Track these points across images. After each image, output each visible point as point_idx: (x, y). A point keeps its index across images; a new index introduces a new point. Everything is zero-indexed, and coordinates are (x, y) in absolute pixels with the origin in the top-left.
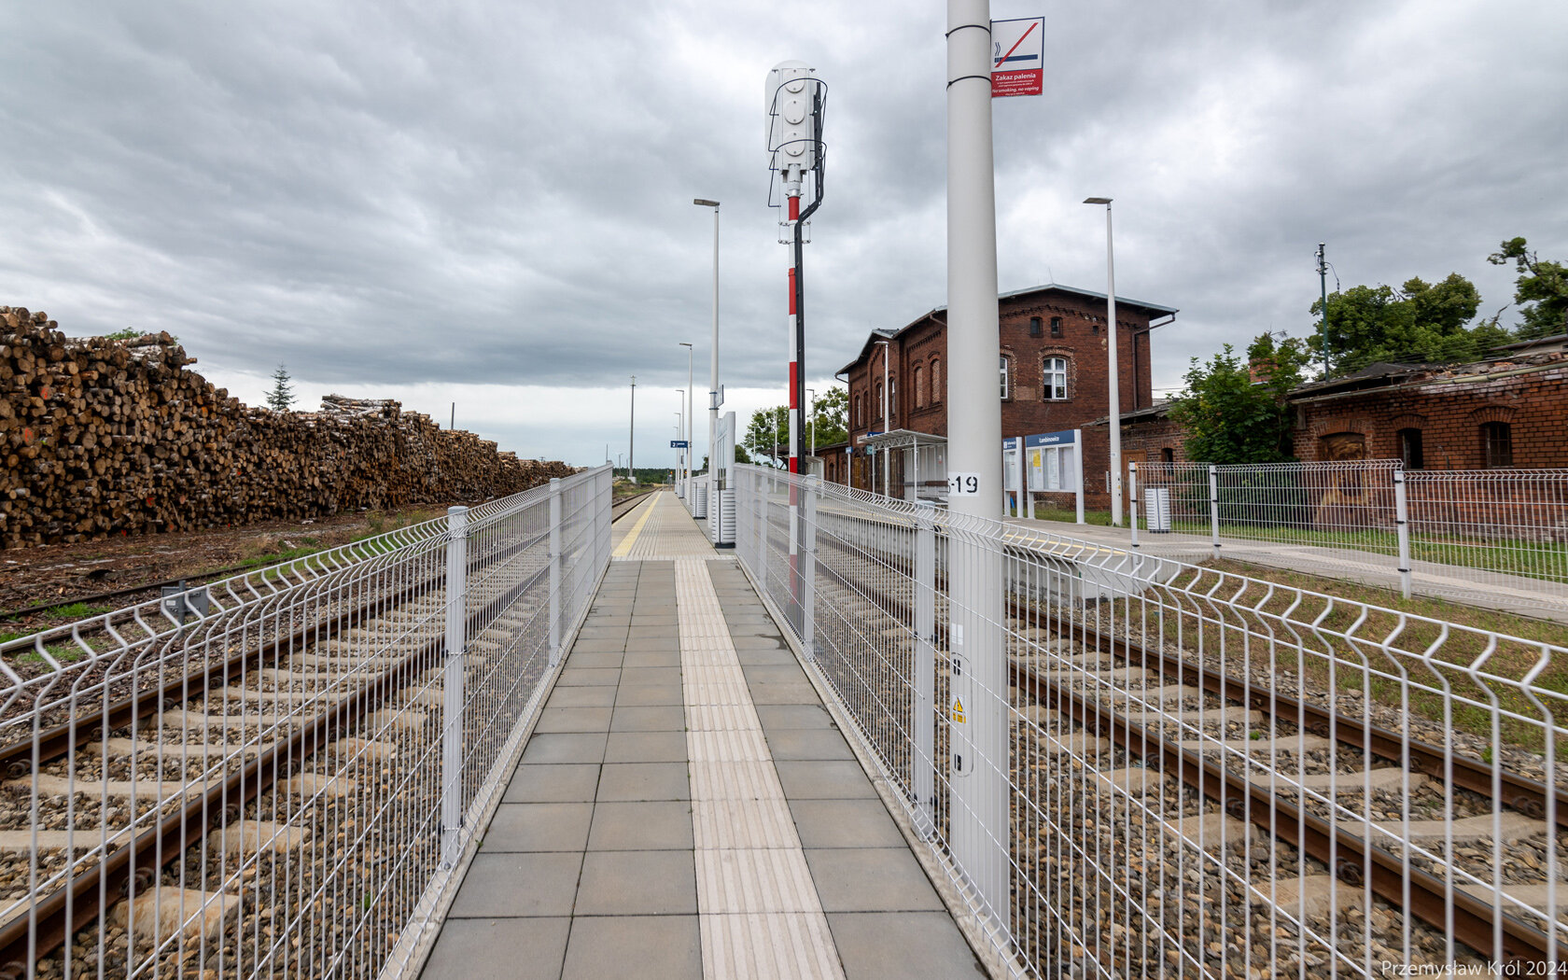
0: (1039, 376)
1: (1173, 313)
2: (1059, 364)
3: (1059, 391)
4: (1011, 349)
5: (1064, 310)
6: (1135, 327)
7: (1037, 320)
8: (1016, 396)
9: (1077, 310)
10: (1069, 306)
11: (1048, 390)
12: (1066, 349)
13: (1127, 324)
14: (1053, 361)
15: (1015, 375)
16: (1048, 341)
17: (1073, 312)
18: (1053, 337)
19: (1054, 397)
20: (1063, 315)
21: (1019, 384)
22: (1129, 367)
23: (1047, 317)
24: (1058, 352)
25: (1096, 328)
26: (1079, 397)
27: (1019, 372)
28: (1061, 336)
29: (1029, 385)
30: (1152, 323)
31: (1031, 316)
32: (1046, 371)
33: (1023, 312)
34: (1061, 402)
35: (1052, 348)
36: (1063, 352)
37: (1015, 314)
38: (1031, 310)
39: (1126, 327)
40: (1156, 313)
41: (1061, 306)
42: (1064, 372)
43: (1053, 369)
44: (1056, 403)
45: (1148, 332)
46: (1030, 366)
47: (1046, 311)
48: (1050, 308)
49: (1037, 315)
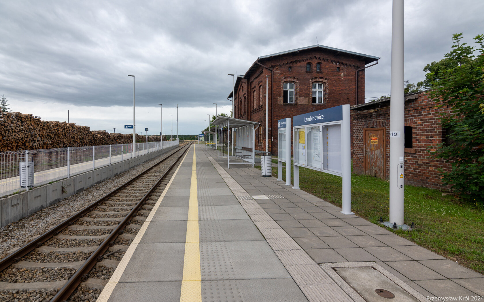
0: (310, 92)
1: (377, 60)
2: (320, 86)
3: (320, 99)
4: (297, 79)
6: (358, 67)
7: (310, 64)
8: (298, 102)
9: (329, 59)
10: (326, 57)
11: (314, 99)
12: (324, 79)
13: (354, 66)
14: (317, 85)
15: (298, 92)
16: (315, 74)
18: (317, 72)
19: (317, 102)
20: (323, 62)
21: (300, 96)
22: (354, 87)
23: (314, 62)
24: (319, 80)
25: (338, 68)
26: (329, 103)
27: (300, 90)
28: (321, 72)
29: (305, 97)
30: (366, 66)
31: (307, 62)
32: (313, 90)
33: (303, 60)
35: (316, 78)
37: (299, 61)
38: (307, 59)
40: (368, 60)
41: (322, 57)
42: (322, 90)
43: (317, 89)
44: (318, 105)
45: (364, 70)
46: (306, 87)
48: (316, 58)
49: (310, 61)
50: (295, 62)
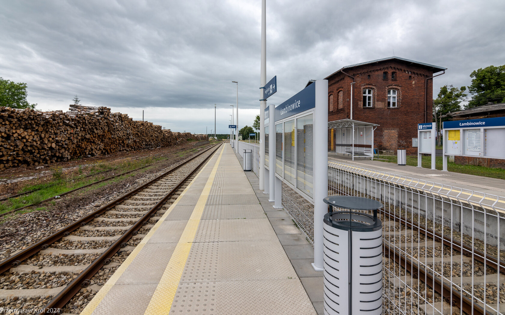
0: (386, 97)
1: (444, 70)
2: (394, 92)
3: (394, 104)
4: (375, 86)
5: (398, 69)
6: (427, 76)
7: (385, 73)
8: (376, 106)
9: (403, 69)
10: (400, 67)
11: (389, 103)
12: (398, 86)
13: (424, 75)
14: (392, 91)
15: (376, 97)
16: (390, 82)
17: (401, 70)
18: (392, 80)
19: (391, 106)
20: (397, 71)
21: (378, 101)
22: (423, 93)
23: (390, 71)
24: (394, 87)
25: (410, 76)
26: (402, 107)
27: (378, 95)
28: (395, 80)
29: (382, 101)
30: (434, 75)
31: (383, 71)
32: (388, 95)
33: (380, 69)
34: (395, 109)
35: (392, 85)
36: (396, 87)
37: (377, 70)
38: (384, 69)
39: (423, 76)
40: (437, 70)
41: (396, 67)
42: (396, 95)
43: (392, 94)
44: (393, 109)
45: (432, 79)
46: (383, 93)
47: (390, 69)
48: (391, 68)
49: (386, 71)
50: (374, 71)
